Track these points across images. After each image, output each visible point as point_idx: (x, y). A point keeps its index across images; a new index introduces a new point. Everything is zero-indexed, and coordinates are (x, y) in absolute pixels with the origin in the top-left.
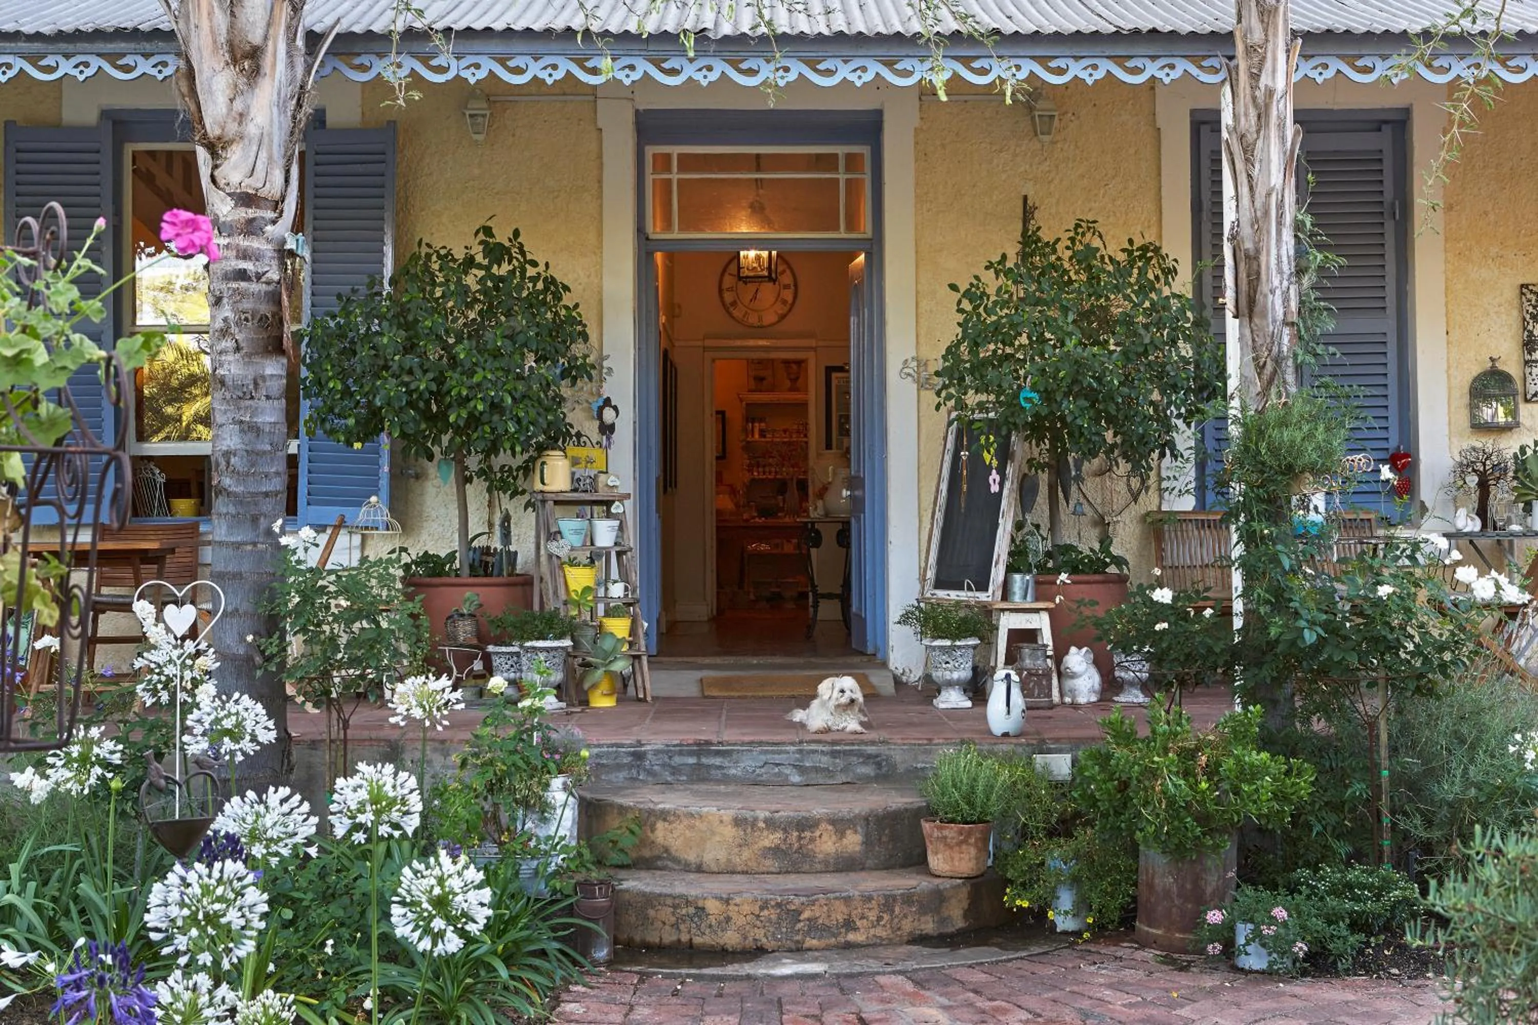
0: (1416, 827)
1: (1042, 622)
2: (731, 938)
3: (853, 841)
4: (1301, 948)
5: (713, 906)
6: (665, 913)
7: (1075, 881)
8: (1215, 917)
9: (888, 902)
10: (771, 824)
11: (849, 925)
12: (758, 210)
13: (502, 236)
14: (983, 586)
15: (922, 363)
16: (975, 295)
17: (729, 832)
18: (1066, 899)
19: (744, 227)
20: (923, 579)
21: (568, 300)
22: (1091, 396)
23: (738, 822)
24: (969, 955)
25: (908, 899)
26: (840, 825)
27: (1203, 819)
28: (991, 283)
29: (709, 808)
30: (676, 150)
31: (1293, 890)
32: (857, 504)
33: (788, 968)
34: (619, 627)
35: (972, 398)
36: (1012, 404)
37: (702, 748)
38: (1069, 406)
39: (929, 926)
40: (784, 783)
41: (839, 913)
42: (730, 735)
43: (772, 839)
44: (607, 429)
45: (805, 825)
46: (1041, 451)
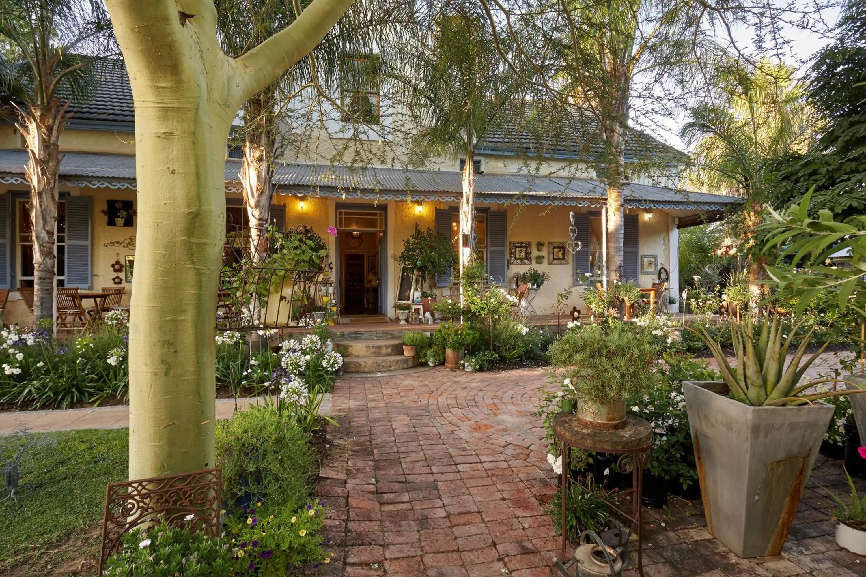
0: (497, 344)
1: (421, 307)
2: (366, 370)
3: (389, 350)
4: (478, 367)
5: (363, 364)
6: (353, 365)
7: (434, 356)
8: (462, 362)
9: (397, 362)
10: (373, 347)
11: (390, 366)
12: (357, 223)
13: (308, 228)
14: (408, 300)
15: (395, 256)
16: (408, 242)
17: (365, 349)
18: (432, 359)
19: (354, 228)
20: (395, 299)
21: (323, 241)
22: (432, 263)
23: (366, 347)
24: (413, 370)
25: (401, 361)
26: (387, 347)
27: (459, 343)
28: (411, 240)
29: (360, 345)
30: (343, 211)
31: (475, 356)
32: (380, 285)
33: (379, 374)
34: (334, 309)
35: (407, 263)
36: (416, 264)
37: (356, 333)
38: (428, 264)
39: (405, 366)
40: (373, 339)
41: (388, 364)
42: (362, 330)
43: (373, 350)
44: (331, 268)
45: (380, 347)
46: (420, 273)
